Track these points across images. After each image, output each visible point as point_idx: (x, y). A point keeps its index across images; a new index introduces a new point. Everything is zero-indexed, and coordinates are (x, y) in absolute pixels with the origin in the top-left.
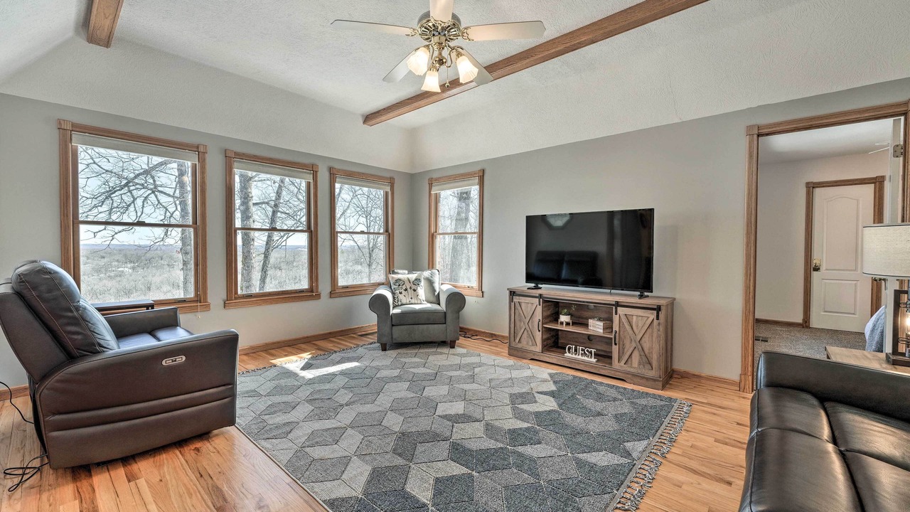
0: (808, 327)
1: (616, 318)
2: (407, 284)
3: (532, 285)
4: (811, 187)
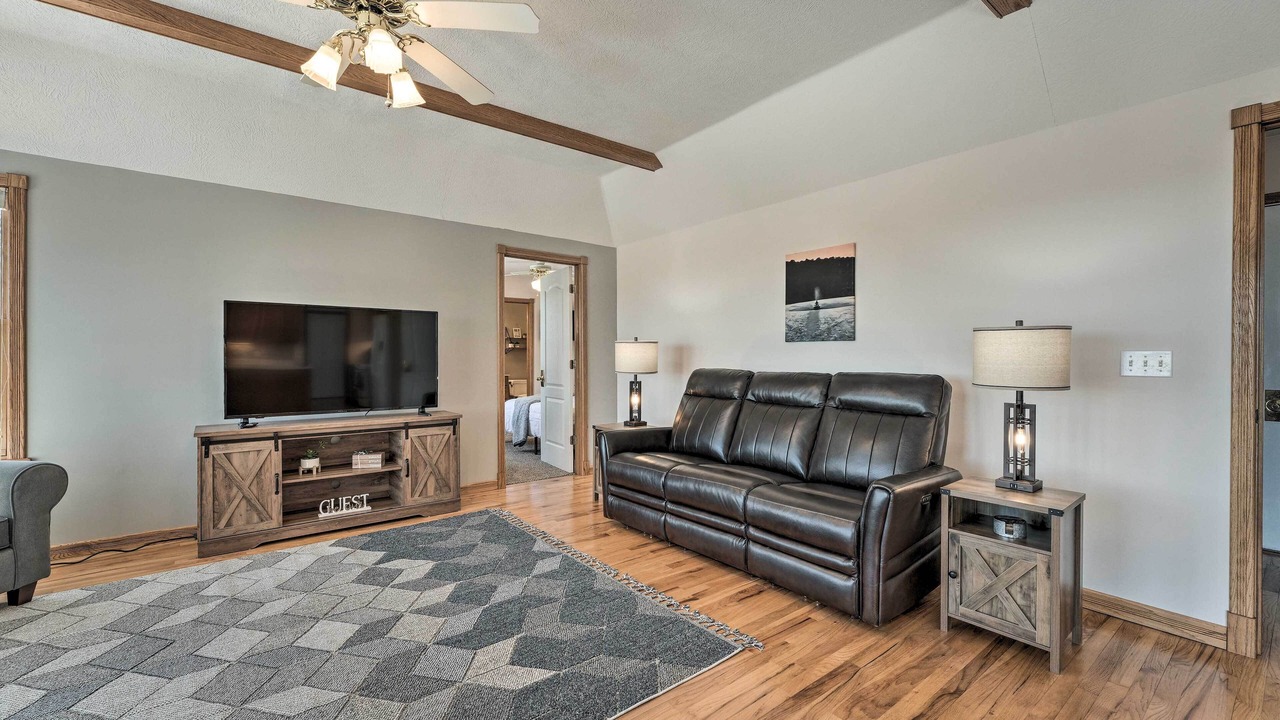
1: (404, 444)
3: (241, 421)
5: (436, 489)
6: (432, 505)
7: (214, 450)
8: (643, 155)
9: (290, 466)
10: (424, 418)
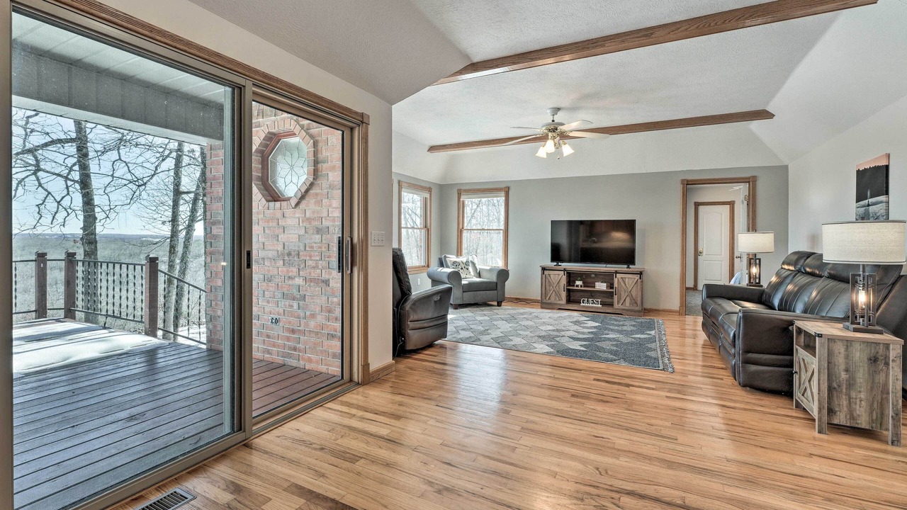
0: (696, 290)
1: (616, 280)
2: (461, 264)
3: (555, 264)
4: (697, 205)
5: (630, 304)
6: (627, 310)
7: (546, 272)
8: (757, 113)
9: (570, 282)
10: (628, 270)
